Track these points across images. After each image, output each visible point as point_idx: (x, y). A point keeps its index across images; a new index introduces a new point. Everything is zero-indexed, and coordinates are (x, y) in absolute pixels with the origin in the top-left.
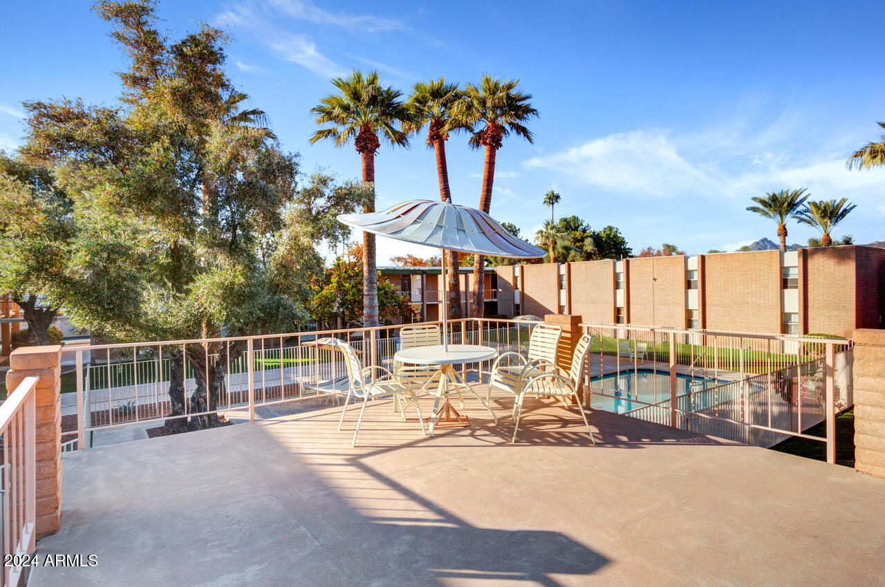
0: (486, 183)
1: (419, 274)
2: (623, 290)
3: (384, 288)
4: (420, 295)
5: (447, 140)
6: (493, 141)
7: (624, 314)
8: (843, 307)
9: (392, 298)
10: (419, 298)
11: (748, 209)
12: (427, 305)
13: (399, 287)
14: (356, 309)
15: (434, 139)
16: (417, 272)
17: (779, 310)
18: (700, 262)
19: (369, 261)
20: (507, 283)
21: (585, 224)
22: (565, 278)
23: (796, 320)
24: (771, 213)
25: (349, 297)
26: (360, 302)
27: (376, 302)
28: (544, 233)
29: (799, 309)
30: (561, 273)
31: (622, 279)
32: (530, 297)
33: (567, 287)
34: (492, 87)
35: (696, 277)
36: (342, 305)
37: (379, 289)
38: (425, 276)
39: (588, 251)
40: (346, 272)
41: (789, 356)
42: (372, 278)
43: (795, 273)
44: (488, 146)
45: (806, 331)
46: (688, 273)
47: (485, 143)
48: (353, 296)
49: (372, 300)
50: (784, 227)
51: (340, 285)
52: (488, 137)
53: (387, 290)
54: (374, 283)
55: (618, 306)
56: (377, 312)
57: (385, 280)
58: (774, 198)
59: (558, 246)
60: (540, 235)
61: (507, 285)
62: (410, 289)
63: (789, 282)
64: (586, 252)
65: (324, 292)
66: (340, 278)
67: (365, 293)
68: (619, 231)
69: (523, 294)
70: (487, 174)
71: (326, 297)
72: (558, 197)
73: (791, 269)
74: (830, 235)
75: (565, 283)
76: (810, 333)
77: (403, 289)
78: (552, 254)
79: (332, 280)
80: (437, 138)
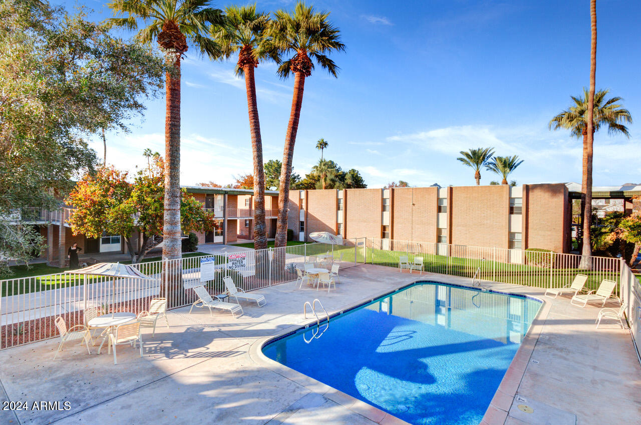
0: (294, 108)
1: (221, 194)
2: (389, 212)
3: (189, 204)
4: (222, 212)
5: (256, 67)
6: (303, 67)
7: (388, 231)
8: (554, 229)
9: (197, 213)
10: (221, 215)
11: (458, 159)
12: (228, 220)
13: (204, 204)
14: (158, 224)
15: (244, 64)
16: (221, 192)
17: (508, 230)
18: (449, 192)
19: (171, 172)
20: (294, 204)
21: (338, 167)
22: (342, 202)
23: (519, 238)
24: (471, 163)
25: (150, 212)
26: (161, 217)
27: (179, 217)
28: (318, 168)
29: (522, 229)
30: (339, 197)
31: (388, 203)
32: (313, 216)
33: (344, 208)
34: (306, 13)
35: (446, 203)
36: (143, 219)
37: (183, 205)
38: (227, 196)
39: (349, 183)
40: (148, 187)
41: (515, 265)
42: (174, 191)
43: (519, 203)
44: (298, 73)
45: (526, 247)
46: (439, 200)
47: (295, 69)
48: (155, 210)
49: (173, 215)
50: (479, 172)
51: (140, 199)
52: (298, 63)
53: (192, 205)
54: (177, 197)
55: (384, 225)
56: (179, 227)
57: (191, 196)
58: (474, 153)
59: (328, 178)
60: (315, 169)
61: (294, 206)
62: (213, 207)
63: (514, 209)
64: (347, 184)
65: (122, 206)
66: (142, 192)
67: (166, 207)
68: (359, 173)
69: (307, 214)
70: (296, 99)
71: (124, 211)
72: (326, 144)
73: (516, 200)
74: (507, 179)
75: (342, 205)
76: (529, 248)
77: (207, 206)
78: (324, 184)
79: (132, 194)
80: (248, 63)
